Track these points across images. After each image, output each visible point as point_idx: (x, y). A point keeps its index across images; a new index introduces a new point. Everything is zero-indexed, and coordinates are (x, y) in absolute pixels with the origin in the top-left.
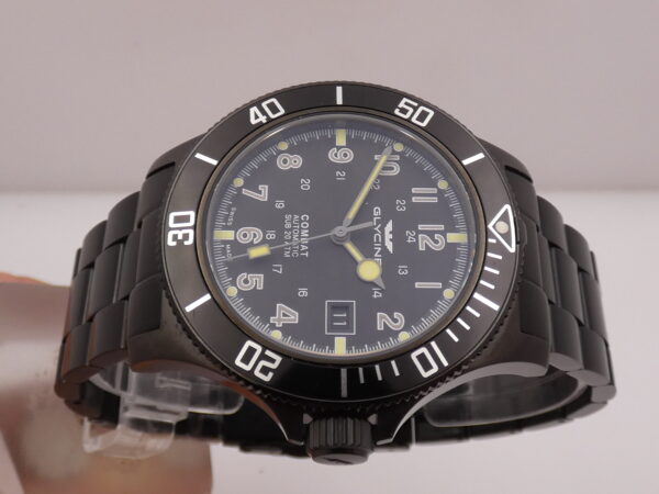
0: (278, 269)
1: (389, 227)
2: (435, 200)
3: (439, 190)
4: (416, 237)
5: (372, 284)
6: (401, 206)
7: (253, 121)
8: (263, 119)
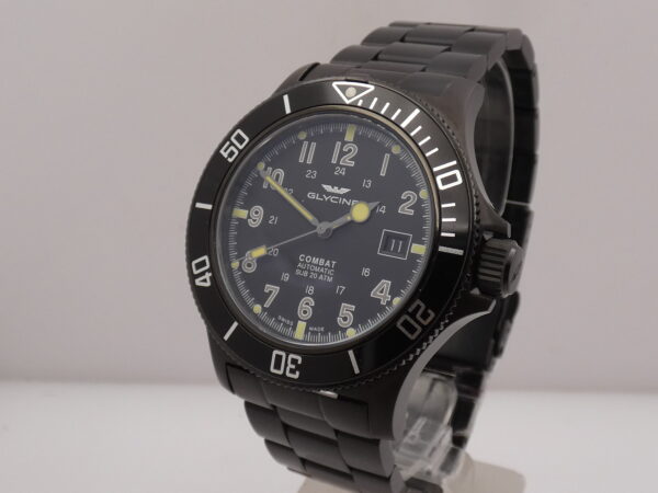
0: (341, 289)
1: (328, 188)
2: (314, 145)
3: (306, 140)
4: (342, 167)
5: (373, 212)
6: (312, 174)
7: (208, 284)
8: (208, 275)
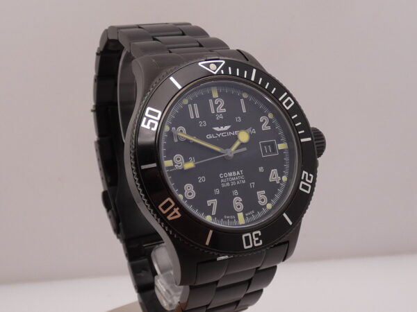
0: (252, 185)
1: (216, 129)
2: (195, 105)
3: (189, 103)
4: (219, 114)
6: (203, 124)
7: (179, 215)
8: (176, 210)
